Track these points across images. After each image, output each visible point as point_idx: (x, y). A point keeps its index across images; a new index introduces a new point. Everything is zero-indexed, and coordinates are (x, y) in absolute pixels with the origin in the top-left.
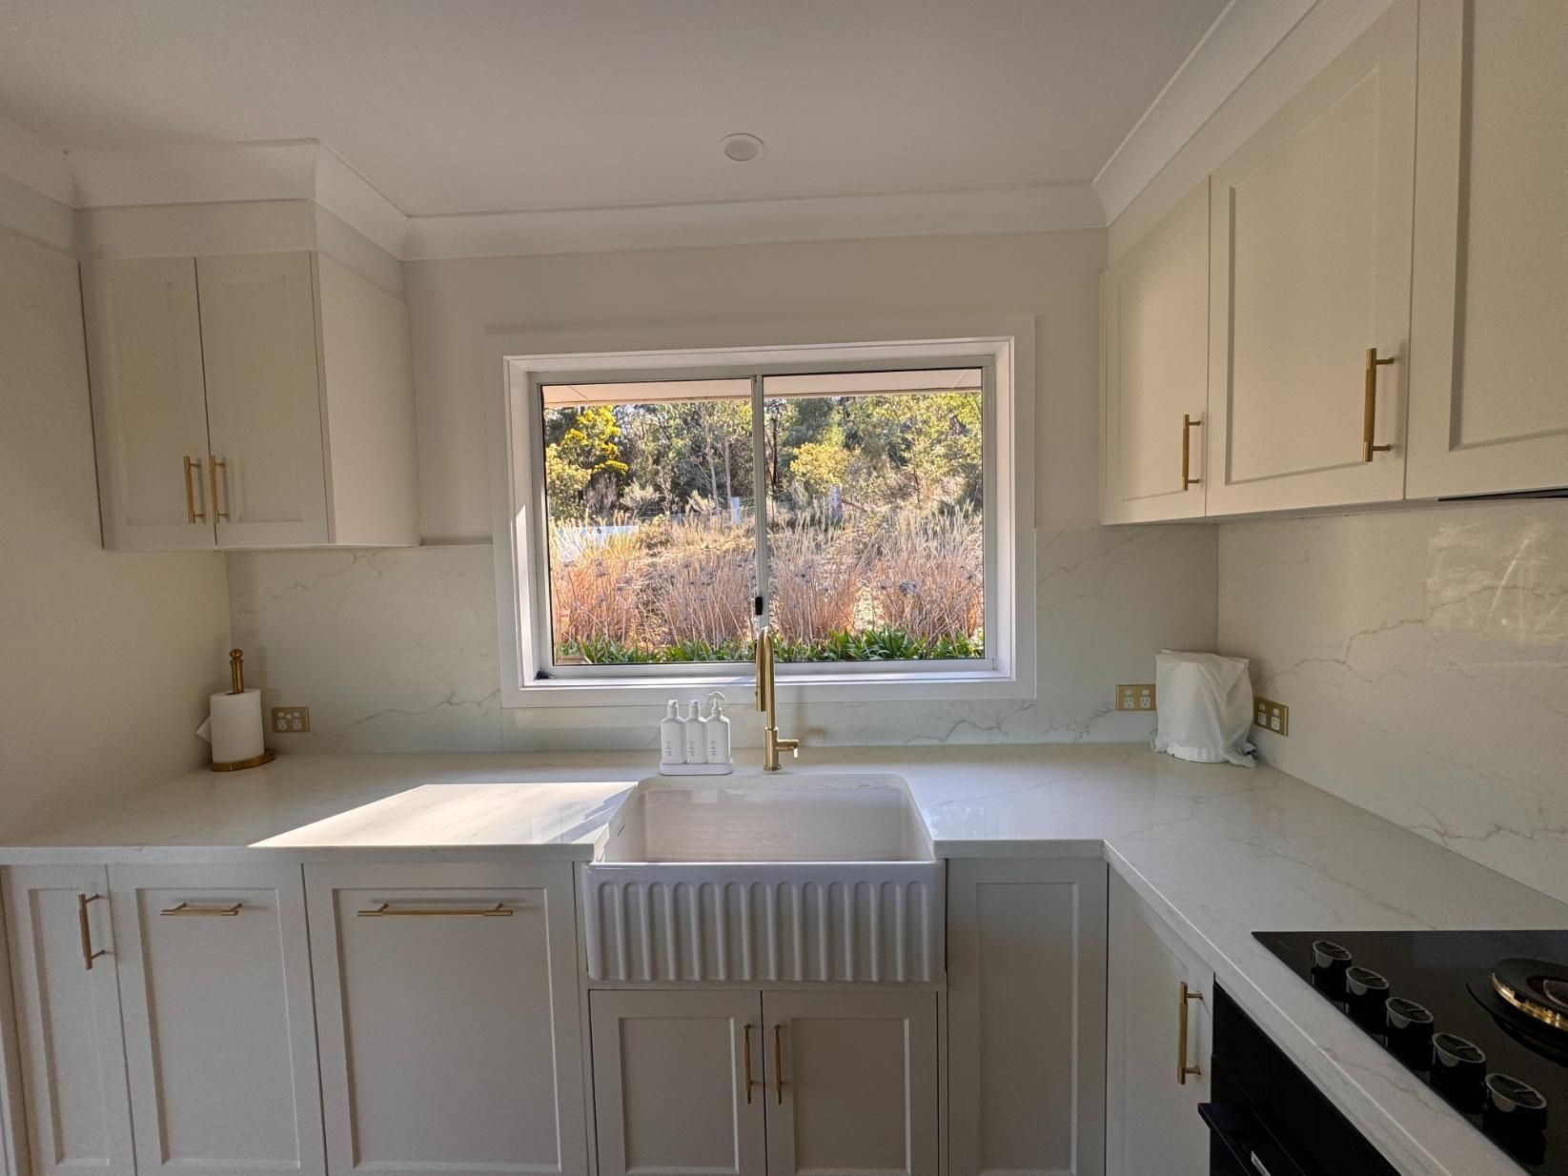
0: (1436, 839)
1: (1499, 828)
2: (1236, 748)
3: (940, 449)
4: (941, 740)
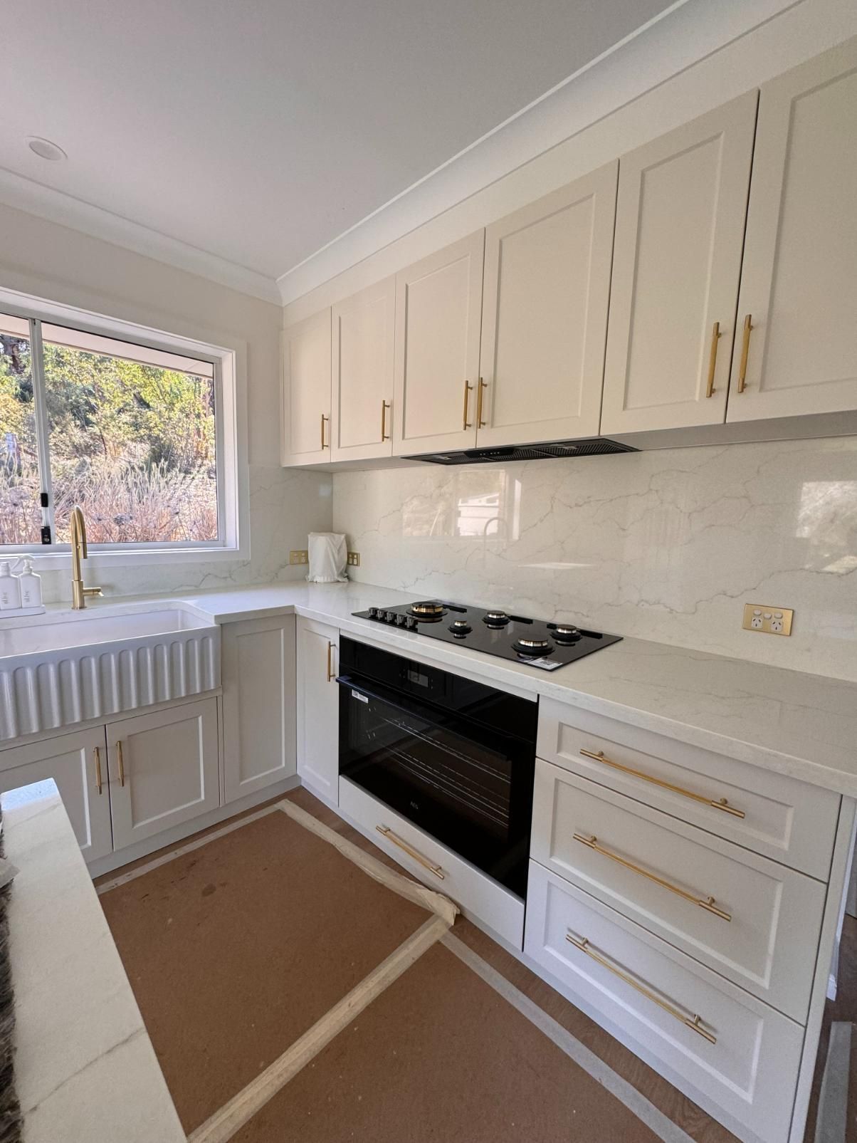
2: (341, 574)
3: (125, 417)
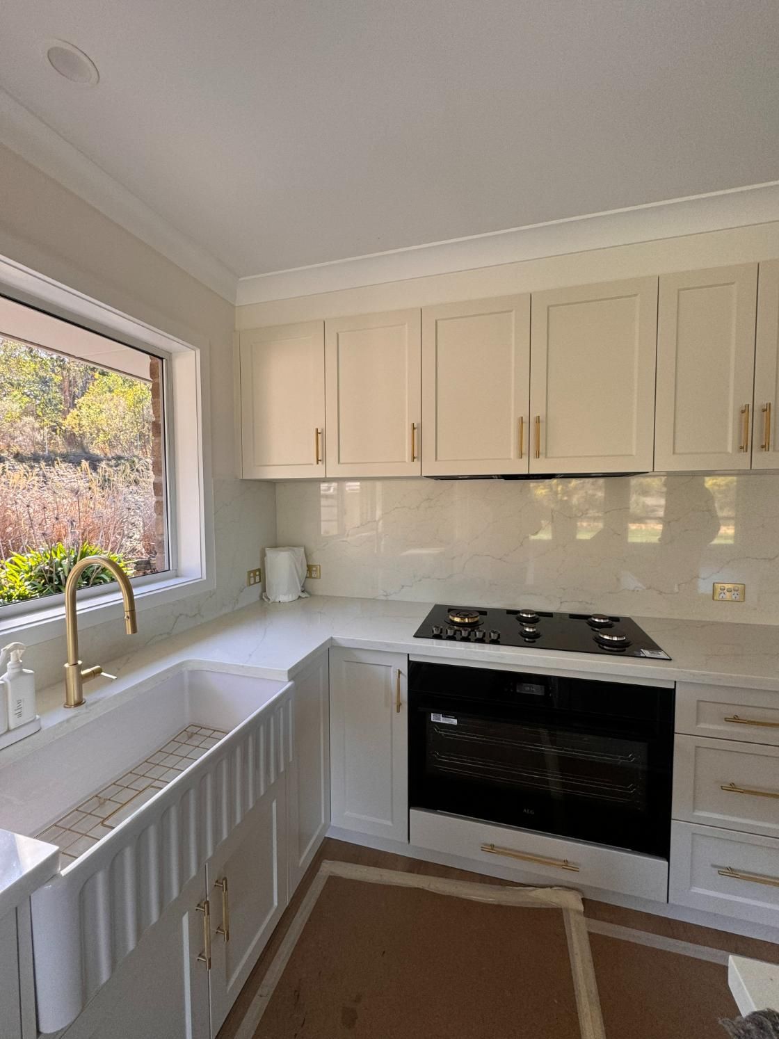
0: (384, 598)
4: (169, 633)
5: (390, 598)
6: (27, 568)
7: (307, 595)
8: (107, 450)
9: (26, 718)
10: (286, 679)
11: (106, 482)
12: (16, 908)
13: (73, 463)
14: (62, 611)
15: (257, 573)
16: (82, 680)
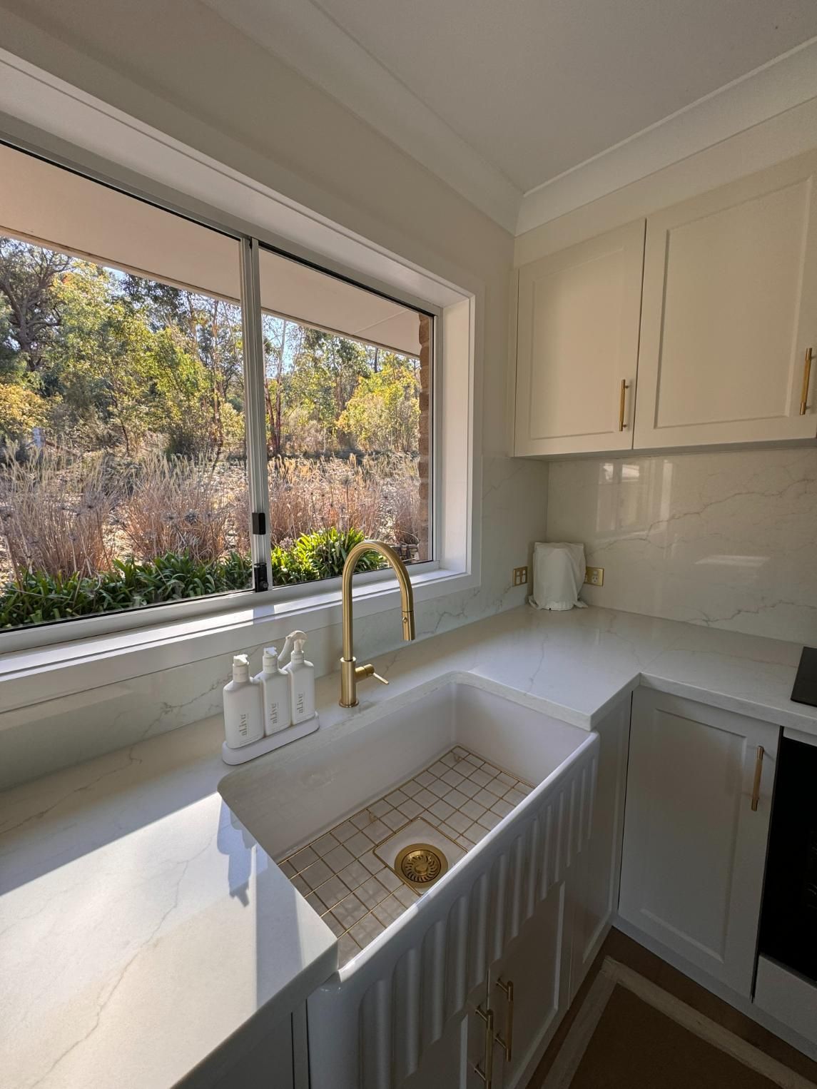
0: (704, 624)
1: (739, 611)
4: (433, 632)
5: (713, 625)
6: (310, 547)
7: (586, 606)
8: (368, 446)
9: (307, 714)
10: (587, 727)
11: (367, 475)
12: (292, 1014)
13: (343, 458)
14: (339, 596)
15: (524, 572)
16: (357, 677)
